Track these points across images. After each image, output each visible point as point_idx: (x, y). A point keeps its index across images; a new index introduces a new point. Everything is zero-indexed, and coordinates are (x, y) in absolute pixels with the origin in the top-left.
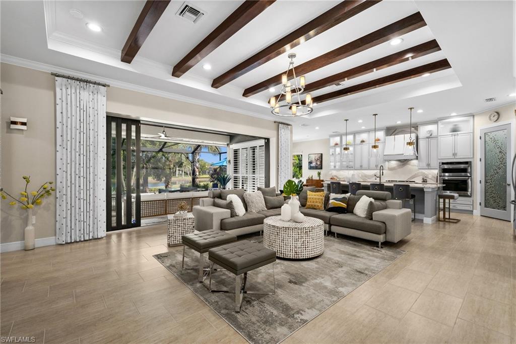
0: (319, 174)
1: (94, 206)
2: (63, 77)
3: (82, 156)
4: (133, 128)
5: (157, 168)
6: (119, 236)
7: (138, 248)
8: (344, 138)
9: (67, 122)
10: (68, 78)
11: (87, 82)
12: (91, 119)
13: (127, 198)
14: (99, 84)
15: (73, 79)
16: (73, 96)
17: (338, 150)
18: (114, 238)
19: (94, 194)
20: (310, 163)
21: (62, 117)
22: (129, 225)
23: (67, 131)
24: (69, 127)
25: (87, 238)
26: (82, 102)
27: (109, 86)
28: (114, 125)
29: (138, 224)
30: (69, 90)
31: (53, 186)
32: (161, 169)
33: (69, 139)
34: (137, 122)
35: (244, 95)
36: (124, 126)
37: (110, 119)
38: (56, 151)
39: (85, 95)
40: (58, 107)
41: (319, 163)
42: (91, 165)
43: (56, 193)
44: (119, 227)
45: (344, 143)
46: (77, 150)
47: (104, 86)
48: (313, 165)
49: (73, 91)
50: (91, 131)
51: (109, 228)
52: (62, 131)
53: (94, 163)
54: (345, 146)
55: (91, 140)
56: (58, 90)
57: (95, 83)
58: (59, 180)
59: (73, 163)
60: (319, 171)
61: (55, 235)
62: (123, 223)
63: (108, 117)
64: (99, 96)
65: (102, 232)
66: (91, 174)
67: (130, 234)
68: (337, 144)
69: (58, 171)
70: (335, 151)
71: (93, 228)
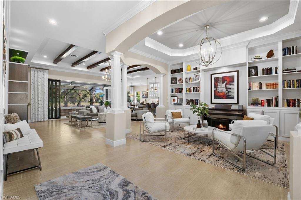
0: (146, 100)
1: (44, 110)
2: (33, 68)
3: (39, 94)
4: (58, 83)
5: (72, 98)
6: (52, 121)
7: (59, 126)
8: (154, 85)
9: (35, 82)
10: (35, 68)
11: (41, 69)
12: (43, 81)
13: (55, 108)
14: (46, 69)
15: (37, 68)
16: (37, 74)
17: (152, 90)
18: (50, 122)
19: (43, 106)
20: (143, 95)
21: (33, 81)
22: (56, 118)
23: (35, 85)
24: (35, 84)
25: (41, 120)
26: (40, 76)
27: (49, 70)
28: (50, 82)
29: (59, 118)
30: (35, 72)
31: (30, 103)
32: (75, 98)
33: (35, 88)
34: (59, 81)
35: (101, 71)
36: (54, 82)
37: (49, 80)
38: (31, 92)
39: (41, 74)
40: (32, 78)
41: (146, 95)
42: (43, 96)
43: (31, 105)
44: (52, 118)
45: (155, 87)
46: (38, 91)
47: (47, 70)
48: (144, 96)
49: (37, 72)
50: (43, 85)
51: (49, 118)
52: (33, 85)
53: (44, 96)
54: (155, 89)
55: (43, 88)
56: (32, 72)
57: (44, 69)
58: (32, 101)
59: (37, 96)
60: (146, 99)
61: (31, 119)
62: (54, 117)
63: (48, 80)
64: (46, 73)
65: (46, 119)
66: (43, 100)
67: (56, 121)
68: (152, 87)
69: (32, 99)
70: (151, 90)
71: (43, 117)
